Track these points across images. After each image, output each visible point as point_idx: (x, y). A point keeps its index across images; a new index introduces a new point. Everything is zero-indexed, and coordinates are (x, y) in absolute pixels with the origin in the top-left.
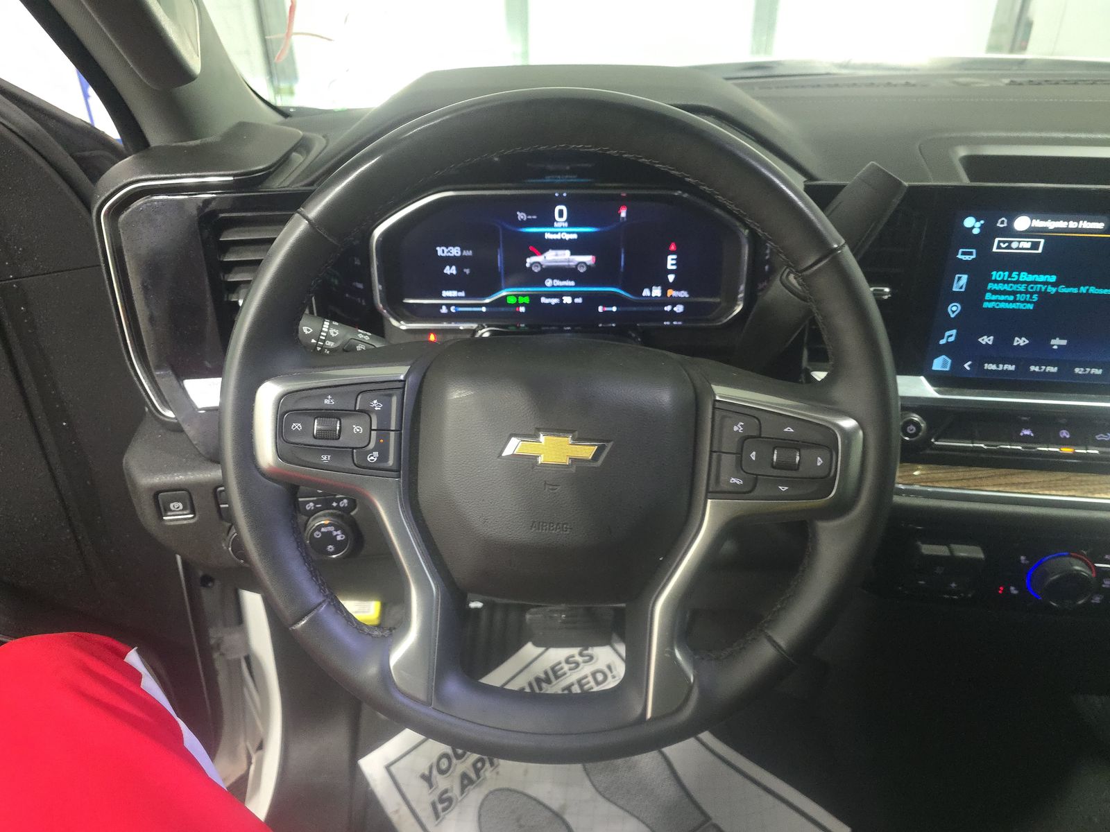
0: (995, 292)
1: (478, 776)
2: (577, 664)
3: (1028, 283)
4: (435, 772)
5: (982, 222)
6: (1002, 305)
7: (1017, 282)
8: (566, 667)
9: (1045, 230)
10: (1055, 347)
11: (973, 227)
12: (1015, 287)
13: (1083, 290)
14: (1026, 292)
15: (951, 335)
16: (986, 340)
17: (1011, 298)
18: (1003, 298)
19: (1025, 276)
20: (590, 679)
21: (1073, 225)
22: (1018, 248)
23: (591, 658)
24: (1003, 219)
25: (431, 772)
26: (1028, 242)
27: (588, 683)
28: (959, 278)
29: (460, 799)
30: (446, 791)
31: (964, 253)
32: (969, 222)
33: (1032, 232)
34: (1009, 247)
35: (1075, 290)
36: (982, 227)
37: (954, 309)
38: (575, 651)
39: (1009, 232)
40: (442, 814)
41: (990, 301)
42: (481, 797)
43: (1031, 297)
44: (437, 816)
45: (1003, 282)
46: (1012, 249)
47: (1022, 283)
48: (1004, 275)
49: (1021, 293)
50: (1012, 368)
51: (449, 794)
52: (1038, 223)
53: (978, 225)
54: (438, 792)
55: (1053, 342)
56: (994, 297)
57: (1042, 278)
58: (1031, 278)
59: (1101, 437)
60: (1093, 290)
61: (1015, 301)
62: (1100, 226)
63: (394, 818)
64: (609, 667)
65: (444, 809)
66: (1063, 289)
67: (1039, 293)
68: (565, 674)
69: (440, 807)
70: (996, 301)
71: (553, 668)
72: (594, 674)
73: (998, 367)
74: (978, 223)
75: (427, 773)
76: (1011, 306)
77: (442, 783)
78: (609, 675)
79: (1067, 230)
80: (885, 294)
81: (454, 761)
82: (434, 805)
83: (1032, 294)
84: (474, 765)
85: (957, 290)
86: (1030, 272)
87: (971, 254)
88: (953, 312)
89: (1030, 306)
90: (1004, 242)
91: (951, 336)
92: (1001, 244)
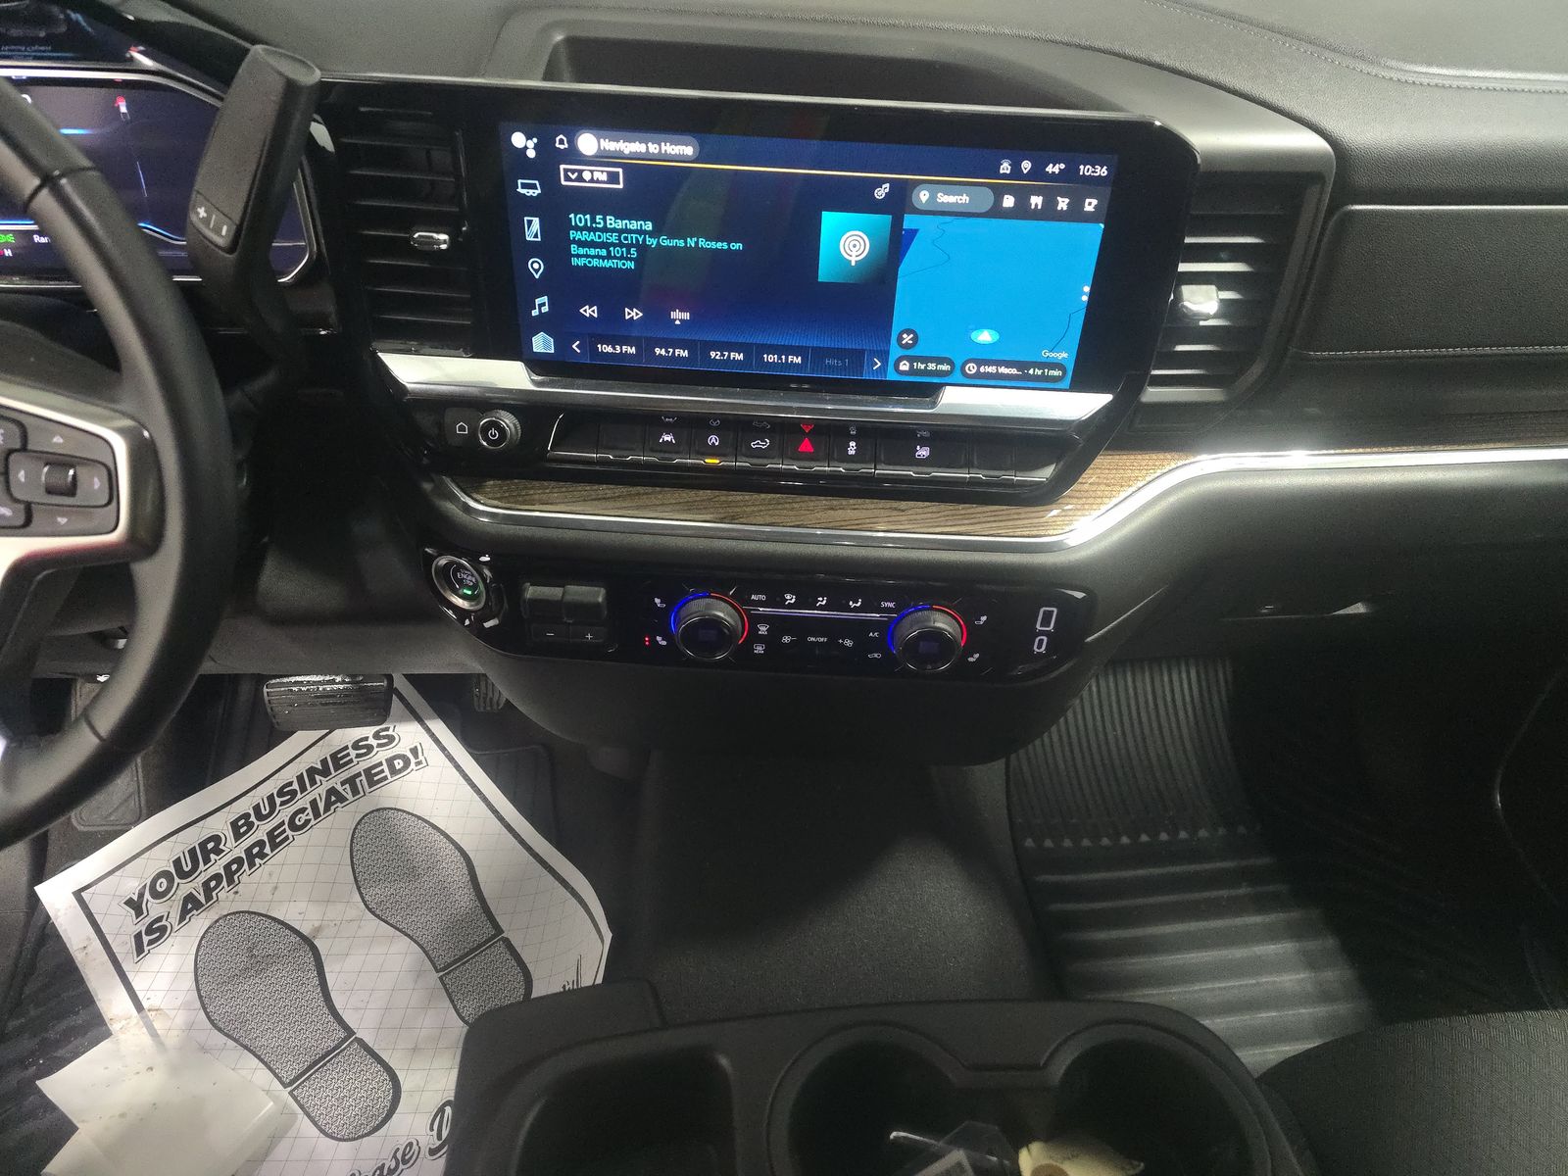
0: (581, 244)
1: (208, 898)
2: (370, 748)
3: (620, 232)
4: (147, 895)
5: (535, 140)
6: (595, 263)
7: (605, 230)
8: (353, 753)
9: (619, 155)
10: (678, 322)
11: (526, 148)
12: (604, 237)
13: (691, 242)
14: (621, 245)
15: (542, 304)
16: (589, 311)
17: (604, 252)
18: (592, 252)
19: (612, 222)
20: (385, 767)
21: (653, 148)
22: (592, 181)
23: (391, 739)
24: (561, 136)
25: (141, 895)
26: (602, 172)
27: (382, 771)
28: (530, 222)
29: (176, 928)
30: (160, 919)
31: (524, 186)
32: (518, 140)
33: (602, 157)
34: (580, 179)
35: (681, 243)
36: (536, 148)
37: (536, 266)
38: (368, 731)
39: (573, 155)
40: (146, 949)
41: (578, 256)
42: (207, 924)
43: (628, 252)
44: (140, 949)
45: (585, 228)
46: (585, 181)
47: (613, 230)
48: (586, 220)
49: (614, 245)
50: (632, 350)
51: (164, 923)
52: (610, 145)
53: (531, 144)
54: (148, 921)
55: (673, 315)
56: (582, 251)
57: (634, 225)
58: (620, 224)
59: (758, 444)
60: (702, 243)
61: (609, 257)
62: (689, 151)
63: (78, 957)
64: (414, 751)
65: (151, 943)
66: (666, 242)
67: (637, 245)
68: (351, 761)
69: (146, 939)
70: (587, 256)
71: (334, 756)
72: (390, 761)
73: (615, 349)
74: (529, 141)
75: (135, 898)
76: (607, 264)
77: (154, 908)
78: (413, 760)
79: (647, 156)
80: (438, 242)
81: (177, 880)
82: (138, 937)
83: (629, 247)
84: (206, 884)
85: (532, 239)
86: (619, 216)
87: (533, 187)
88: (537, 271)
89: (631, 265)
90: (573, 171)
91: (544, 304)
92: (569, 174)
